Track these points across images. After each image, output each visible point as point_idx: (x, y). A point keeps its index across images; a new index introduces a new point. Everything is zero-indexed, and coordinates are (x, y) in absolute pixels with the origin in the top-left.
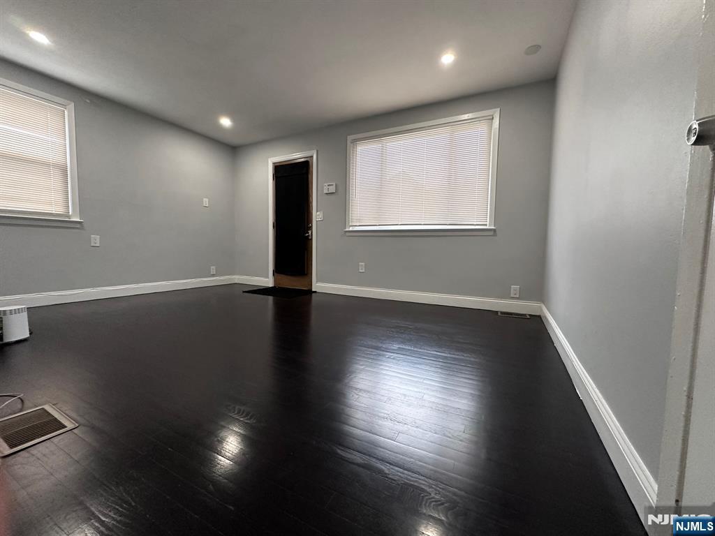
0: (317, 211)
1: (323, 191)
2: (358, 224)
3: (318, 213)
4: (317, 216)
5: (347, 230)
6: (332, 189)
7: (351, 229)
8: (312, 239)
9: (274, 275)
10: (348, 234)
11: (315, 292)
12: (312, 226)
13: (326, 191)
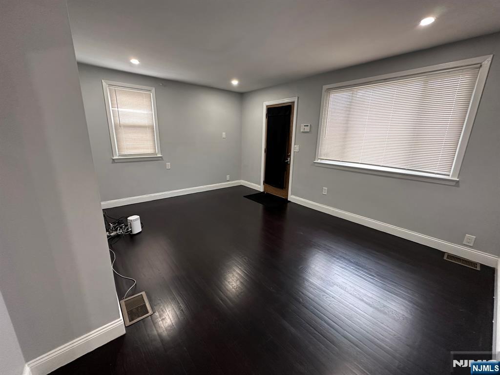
0: (295, 144)
1: (300, 130)
2: (325, 159)
3: (296, 146)
4: (295, 148)
5: (316, 161)
6: (307, 129)
7: (319, 161)
8: (290, 164)
9: (264, 184)
10: (316, 165)
11: (290, 201)
12: (290, 155)
13: (302, 130)
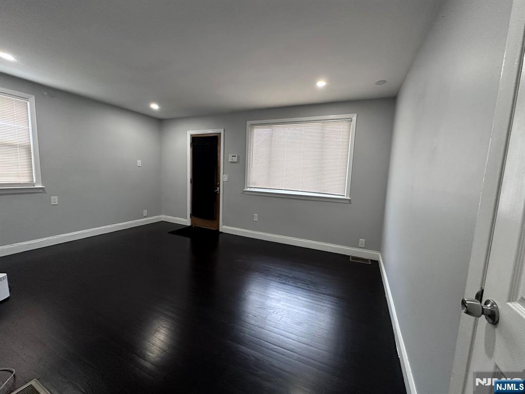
0: (224, 174)
1: (228, 159)
2: (253, 186)
4: (223, 178)
5: (245, 190)
6: (235, 159)
7: (248, 189)
8: (220, 194)
9: (191, 217)
10: (246, 193)
11: (222, 232)
13: (230, 161)
